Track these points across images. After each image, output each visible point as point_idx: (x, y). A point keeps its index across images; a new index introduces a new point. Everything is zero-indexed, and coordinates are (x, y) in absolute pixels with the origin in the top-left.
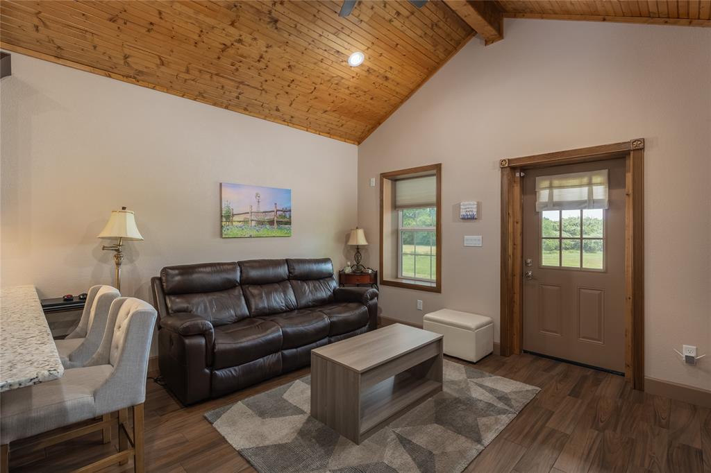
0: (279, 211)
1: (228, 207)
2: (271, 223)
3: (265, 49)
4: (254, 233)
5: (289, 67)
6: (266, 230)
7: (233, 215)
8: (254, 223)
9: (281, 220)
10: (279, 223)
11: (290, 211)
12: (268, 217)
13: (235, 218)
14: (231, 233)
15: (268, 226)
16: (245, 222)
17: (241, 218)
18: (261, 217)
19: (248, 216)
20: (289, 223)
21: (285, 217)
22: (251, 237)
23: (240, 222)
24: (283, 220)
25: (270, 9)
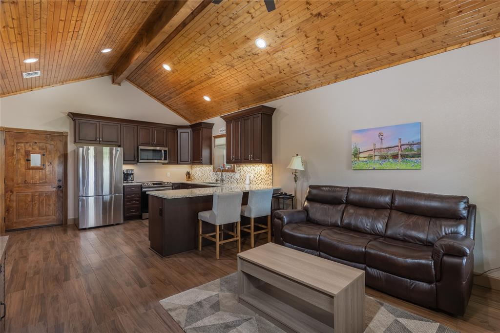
0: (404, 145)
1: (356, 147)
2: (395, 157)
3: (334, 31)
4: (377, 166)
5: (360, 25)
6: (389, 163)
7: (360, 153)
8: (377, 158)
9: (407, 153)
10: (403, 156)
11: (419, 143)
12: (391, 152)
13: (361, 155)
14: (358, 166)
15: (391, 160)
16: (370, 157)
17: (366, 154)
18: (384, 153)
19: (372, 153)
20: (419, 156)
21: (412, 150)
22: (374, 169)
23: (365, 157)
24: (410, 153)
25: (310, 13)
